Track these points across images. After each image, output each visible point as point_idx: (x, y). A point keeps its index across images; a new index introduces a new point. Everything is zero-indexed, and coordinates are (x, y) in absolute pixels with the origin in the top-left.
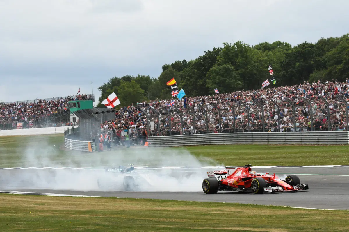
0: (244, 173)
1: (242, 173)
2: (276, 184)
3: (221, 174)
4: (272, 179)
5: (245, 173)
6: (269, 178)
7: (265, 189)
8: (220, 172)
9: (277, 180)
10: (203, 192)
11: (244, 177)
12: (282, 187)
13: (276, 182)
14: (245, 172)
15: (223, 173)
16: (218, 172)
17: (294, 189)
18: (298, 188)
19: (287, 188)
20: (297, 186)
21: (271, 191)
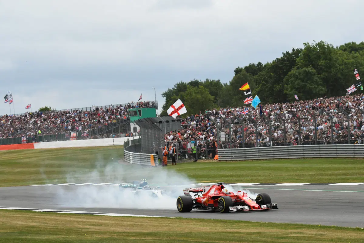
0: (217, 191)
1: (215, 191)
2: (244, 203)
3: (197, 192)
4: (240, 198)
5: (218, 191)
6: (238, 197)
7: (231, 208)
8: (197, 190)
9: (246, 199)
10: (176, 210)
11: (216, 195)
12: (249, 206)
13: (244, 201)
14: (218, 190)
15: (199, 191)
16: (194, 190)
17: (261, 208)
18: (266, 207)
19: (254, 207)
20: (266, 205)
21: (235, 210)
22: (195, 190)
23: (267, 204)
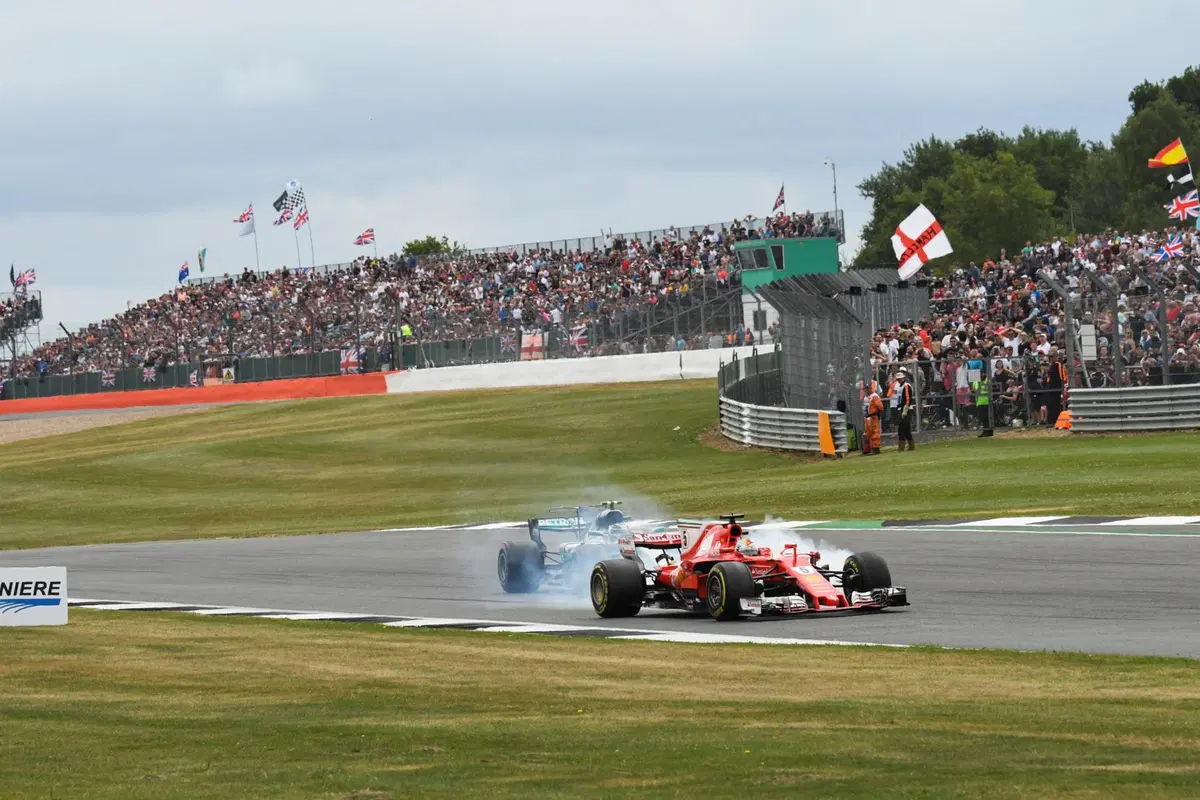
0: (720, 544)
1: (713, 544)
2: (792, 586)
3: (665, 546)
4: (783, 569)
5: (722, 543)
6: (777, 566)
7: (745, 605)
8: (664, 540)
9: (800, 572)
10: (586, 612)
11: (713, 557)
12: (809, 598)
13: (795, 579)
14: (723, 540)
15: (671, 543)
16: (656, 541)
17: (851, 604)
18: (870, 599)
19: (823, 600)
20: (869, 593)
21: (758, 611)
22: (659, 540)
23: (875, 590)
